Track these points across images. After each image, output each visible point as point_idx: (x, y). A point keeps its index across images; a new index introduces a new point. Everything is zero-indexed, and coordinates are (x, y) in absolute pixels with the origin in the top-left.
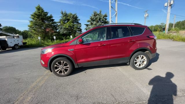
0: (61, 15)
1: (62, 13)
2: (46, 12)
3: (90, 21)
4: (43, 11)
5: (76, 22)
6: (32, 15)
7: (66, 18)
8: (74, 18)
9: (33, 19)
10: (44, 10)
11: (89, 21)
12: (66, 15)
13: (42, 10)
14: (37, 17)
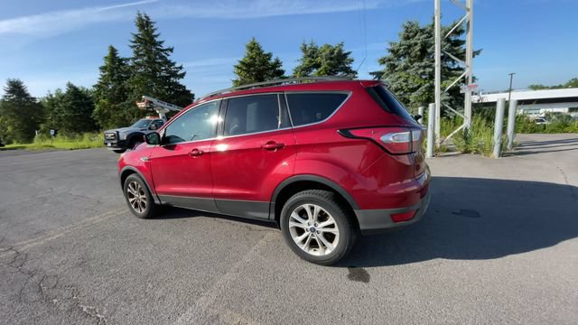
0: (301, 55)
1: (304, 50)
2: (268, 55)
3: (390, 60)
4: (260, 53)
5: (342, 70)
6: (235, 66)
7: (311, 62)
8: (331, 59)
9: (239, 74)
10: (263, 49)
11: (383, 61)
12: (314, 53)
13: (259, 49)
14: (245, 70)
